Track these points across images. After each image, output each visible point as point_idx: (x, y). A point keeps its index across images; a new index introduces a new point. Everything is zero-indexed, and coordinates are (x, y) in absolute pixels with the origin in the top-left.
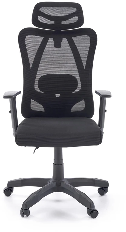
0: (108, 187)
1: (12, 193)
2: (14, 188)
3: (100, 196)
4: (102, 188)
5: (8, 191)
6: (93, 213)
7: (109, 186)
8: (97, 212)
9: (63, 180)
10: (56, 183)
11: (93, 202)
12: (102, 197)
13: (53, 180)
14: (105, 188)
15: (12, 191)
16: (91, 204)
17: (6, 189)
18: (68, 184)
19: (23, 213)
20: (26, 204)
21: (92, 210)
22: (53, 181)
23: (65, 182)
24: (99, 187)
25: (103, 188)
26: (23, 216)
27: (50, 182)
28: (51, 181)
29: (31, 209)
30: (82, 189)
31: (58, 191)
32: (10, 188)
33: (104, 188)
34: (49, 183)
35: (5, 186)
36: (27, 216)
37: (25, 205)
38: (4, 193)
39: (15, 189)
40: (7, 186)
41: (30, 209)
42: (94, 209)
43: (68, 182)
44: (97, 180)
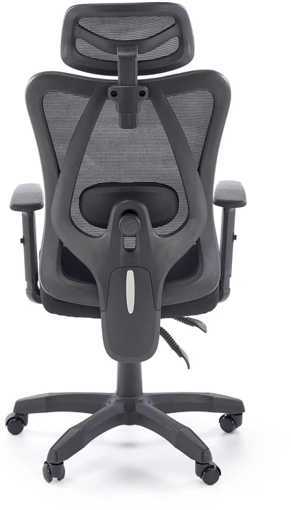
0: (241, 414)
1: (25, 428)
2: (29, 415)
3: (224, 434)
4: (228, 417)
5: (16, 423)
6: (208, 473)
7: (244, 411)
8: (218, 472)
9: (141, 398)
10: (125, 406)
11: (208, 449)
12: (230, 436)
13: (118, 398)
14: (236, 415)
15: (24, 422)
16: (203, 453)
17: (10, 417)
18: (151, 406)
19: (50, 472)
20: (56, 453)
21: (206, 466)
22: (117, 401)
23: (146, 403)
24: (222, 414)
25: (231, 415)
26: (49, 479)
27: (110, 403)
28: (113, 401)
29: (68, 464)
30: (184, 418)
31: (130, 423)
32: (20, 417)
33: (233, 416)
34: (108, 404)
35: (9, 410)
36: (59, 479)
37: (54, 455)
38: (6, 428)
39: (32, 418)
40: (14, 412)
41: (66, 463)
42: (211, 464)
43: (152, 403)
44: (216, 398)
